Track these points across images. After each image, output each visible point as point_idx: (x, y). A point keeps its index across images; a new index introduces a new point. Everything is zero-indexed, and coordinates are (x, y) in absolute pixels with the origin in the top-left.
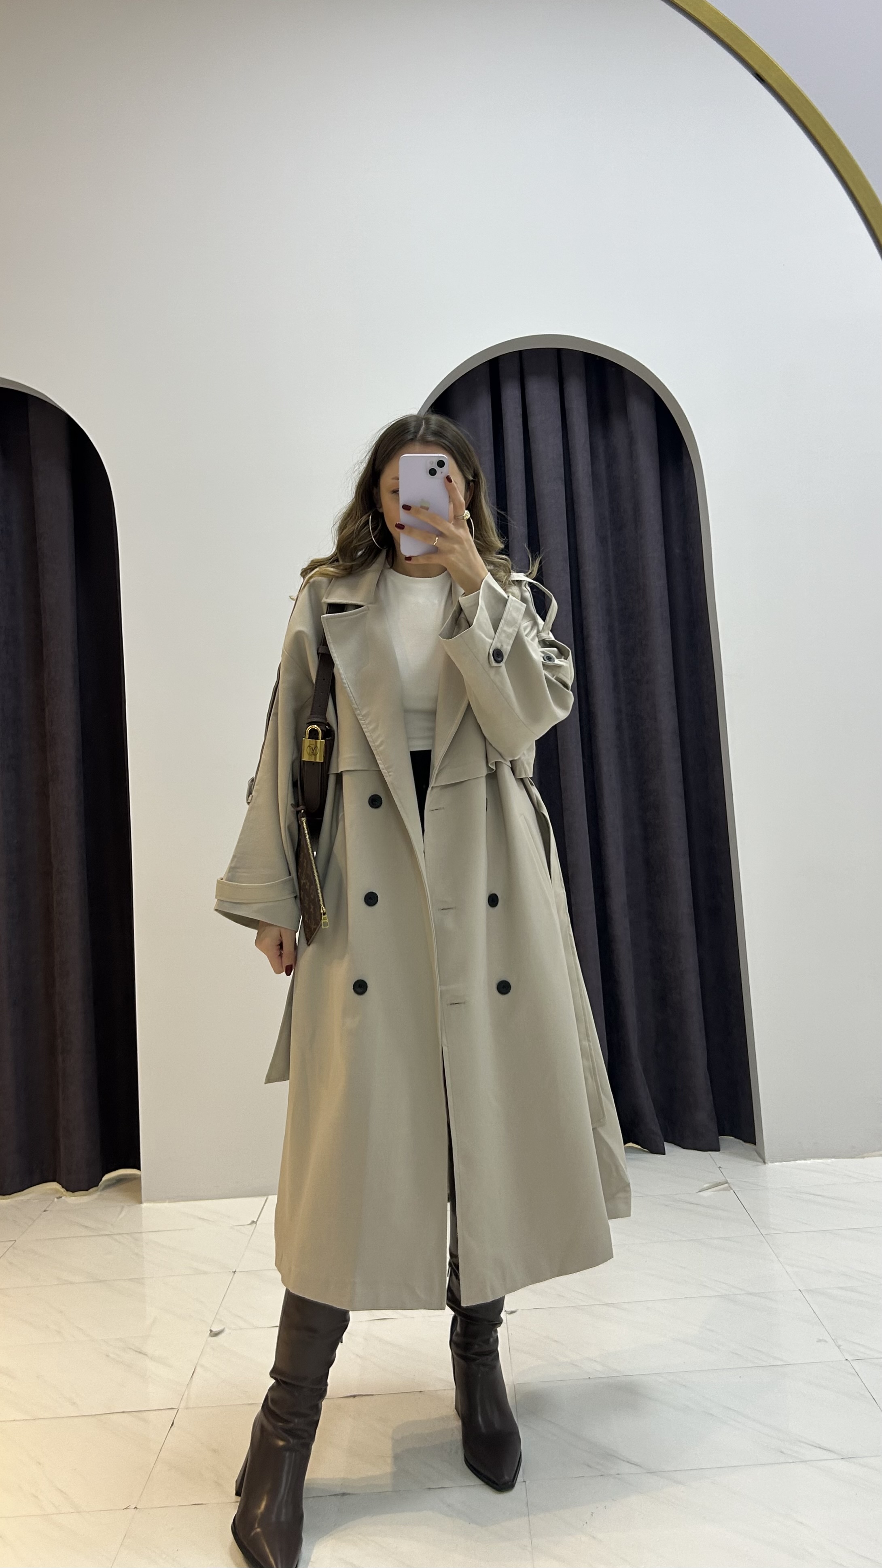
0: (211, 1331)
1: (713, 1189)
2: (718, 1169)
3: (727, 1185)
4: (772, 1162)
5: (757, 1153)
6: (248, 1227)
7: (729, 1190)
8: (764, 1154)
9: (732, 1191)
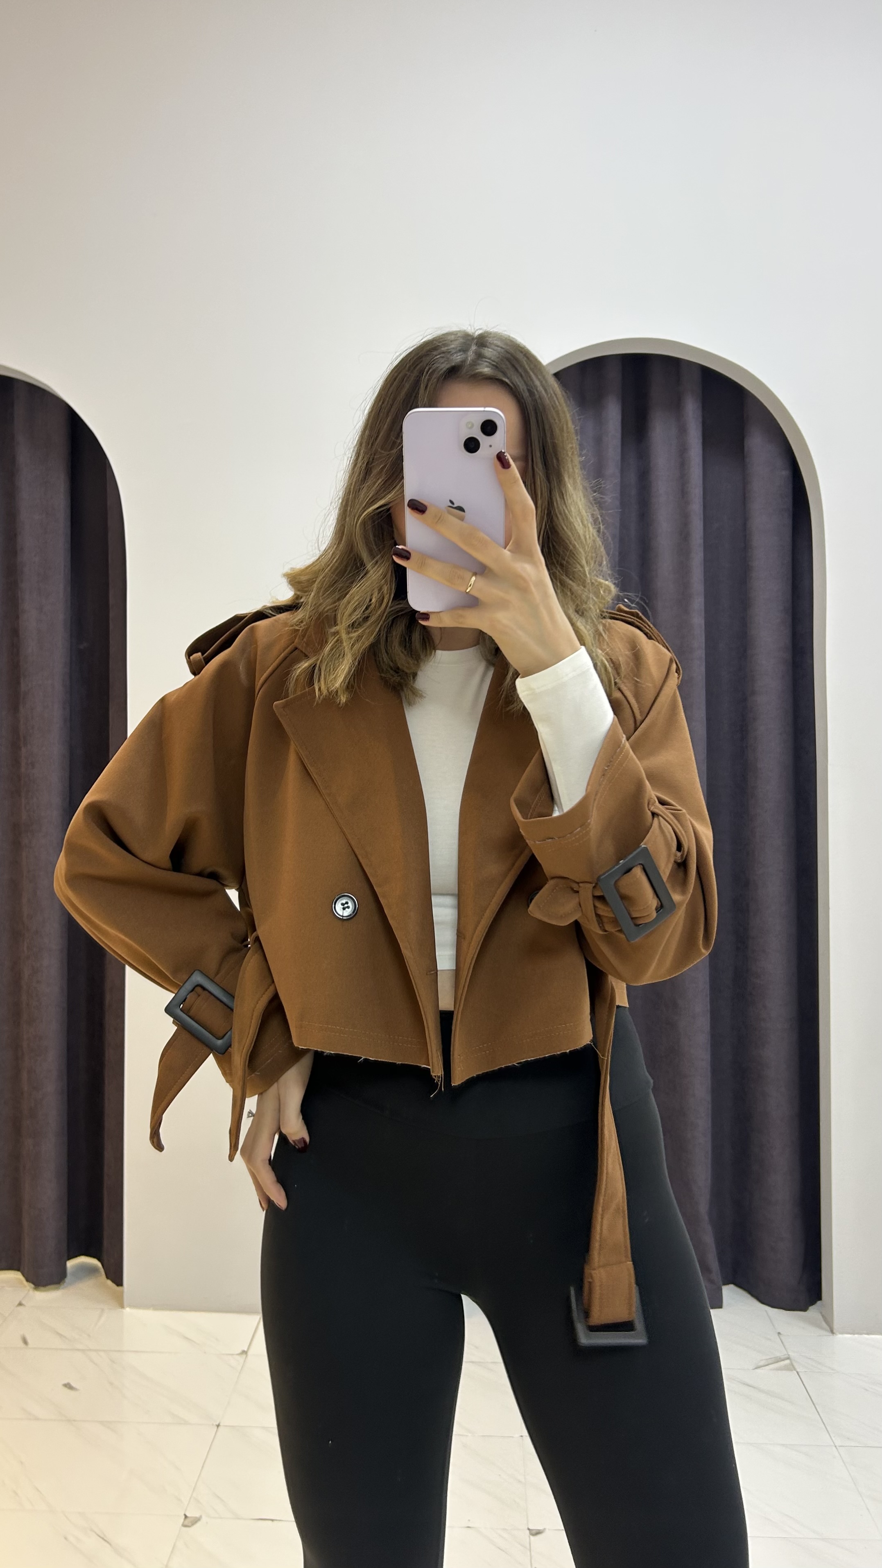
0: (186, 1517)
1: (772, 1366)
2: (777, 1335)
3: (787, 1362)
4: (842, 1333)
5: (823, 1316)
6: (237, 1356)
7: (791, 1370)
8: (833, 1324)
9: (795, 1372)
